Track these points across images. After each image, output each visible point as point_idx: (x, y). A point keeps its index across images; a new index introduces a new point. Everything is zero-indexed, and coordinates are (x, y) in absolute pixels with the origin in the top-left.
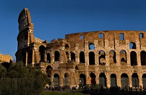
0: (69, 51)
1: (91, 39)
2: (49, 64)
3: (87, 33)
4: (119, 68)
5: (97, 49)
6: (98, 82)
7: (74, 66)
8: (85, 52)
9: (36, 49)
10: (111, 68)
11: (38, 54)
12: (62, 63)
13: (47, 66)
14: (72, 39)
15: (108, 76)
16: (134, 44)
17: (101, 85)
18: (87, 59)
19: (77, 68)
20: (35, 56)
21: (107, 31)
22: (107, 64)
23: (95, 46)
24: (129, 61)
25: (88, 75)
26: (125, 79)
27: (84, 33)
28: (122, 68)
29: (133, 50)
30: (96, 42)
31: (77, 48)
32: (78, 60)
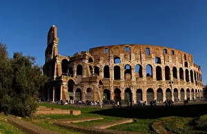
0: (93, 65)
1: (116, 52)
2: (72, 78)
3: (112, 47)
4: (145, 83)
5: (123, 63)
6: (123, 97)
7: (98, 81)
8: (110, 66)
9: (59, 62)
10: (137, 83)
11: (60, 67)
12: (85, 76)
13: (68, 79)
14: (96, 53)
15: (134, 92)
16: (159, 59)
17: (126, 100)
18: (112, 73)
19: (100, 83)
20: (57, 69)
21: (133, 45)
22: (134, 79)
23: (121, 60)
24: (155, 76)
25: (112, 91)
26: (150, 94)
27: (109, 47)
28: (148, 83)
29: (159, 65)
30: (122, 56)
31: (101, 62)
32: (102, 74)
